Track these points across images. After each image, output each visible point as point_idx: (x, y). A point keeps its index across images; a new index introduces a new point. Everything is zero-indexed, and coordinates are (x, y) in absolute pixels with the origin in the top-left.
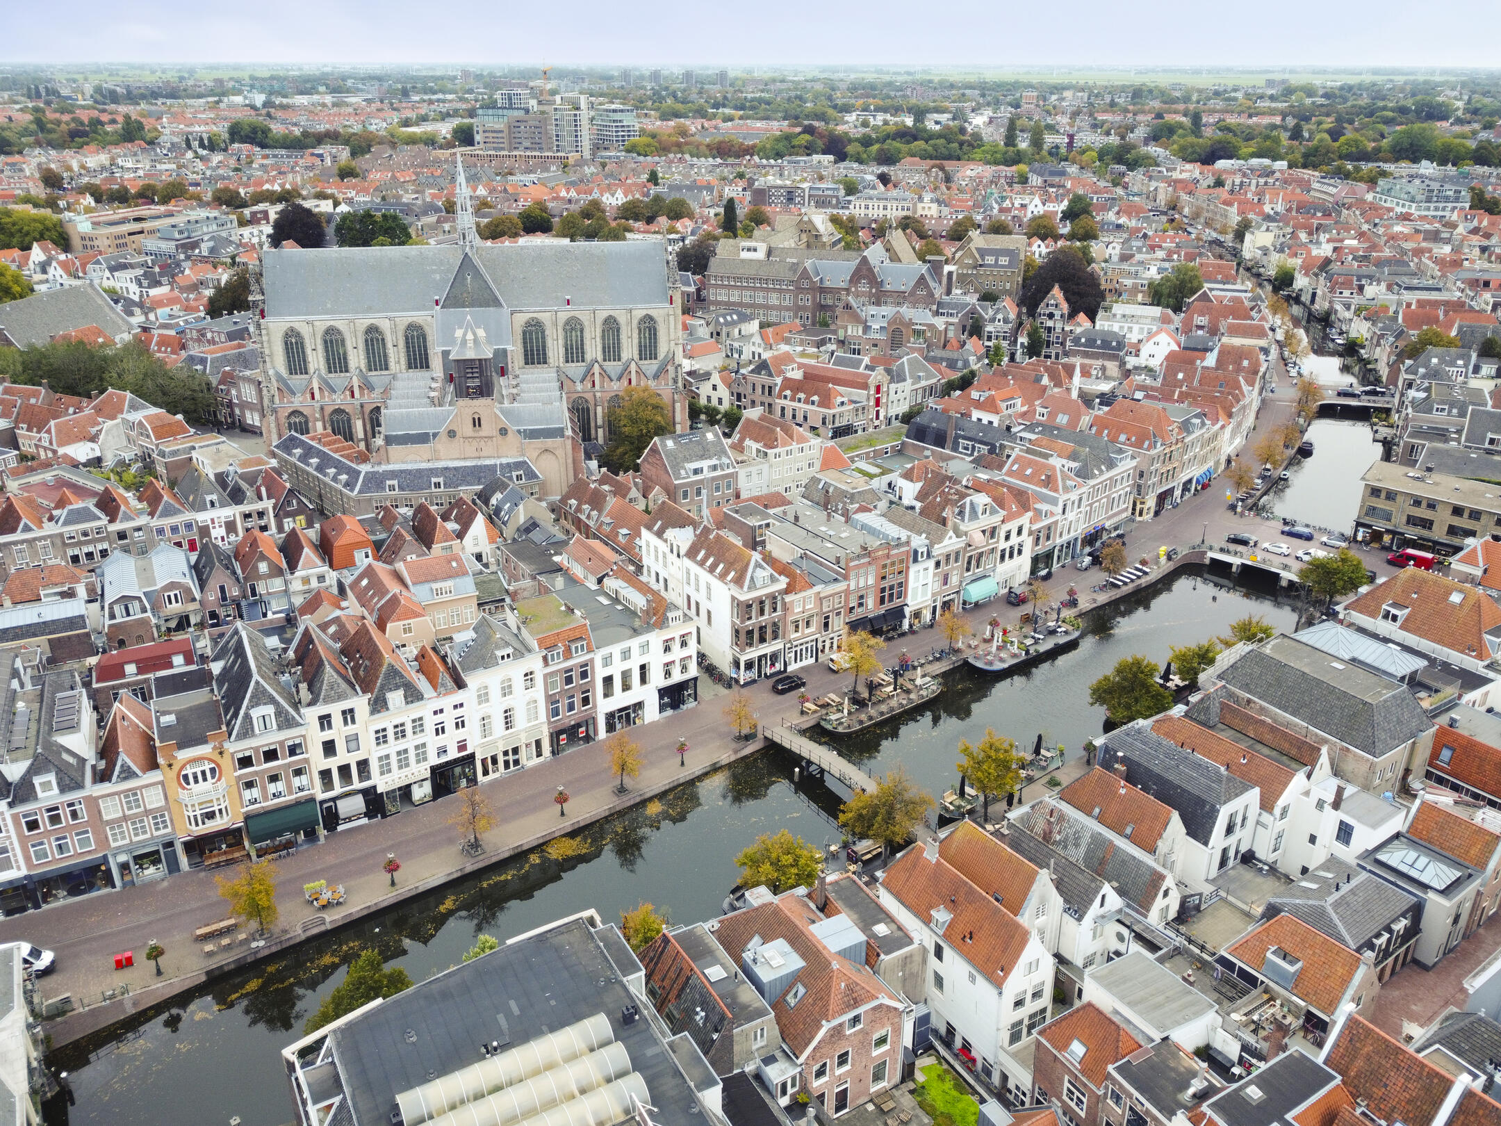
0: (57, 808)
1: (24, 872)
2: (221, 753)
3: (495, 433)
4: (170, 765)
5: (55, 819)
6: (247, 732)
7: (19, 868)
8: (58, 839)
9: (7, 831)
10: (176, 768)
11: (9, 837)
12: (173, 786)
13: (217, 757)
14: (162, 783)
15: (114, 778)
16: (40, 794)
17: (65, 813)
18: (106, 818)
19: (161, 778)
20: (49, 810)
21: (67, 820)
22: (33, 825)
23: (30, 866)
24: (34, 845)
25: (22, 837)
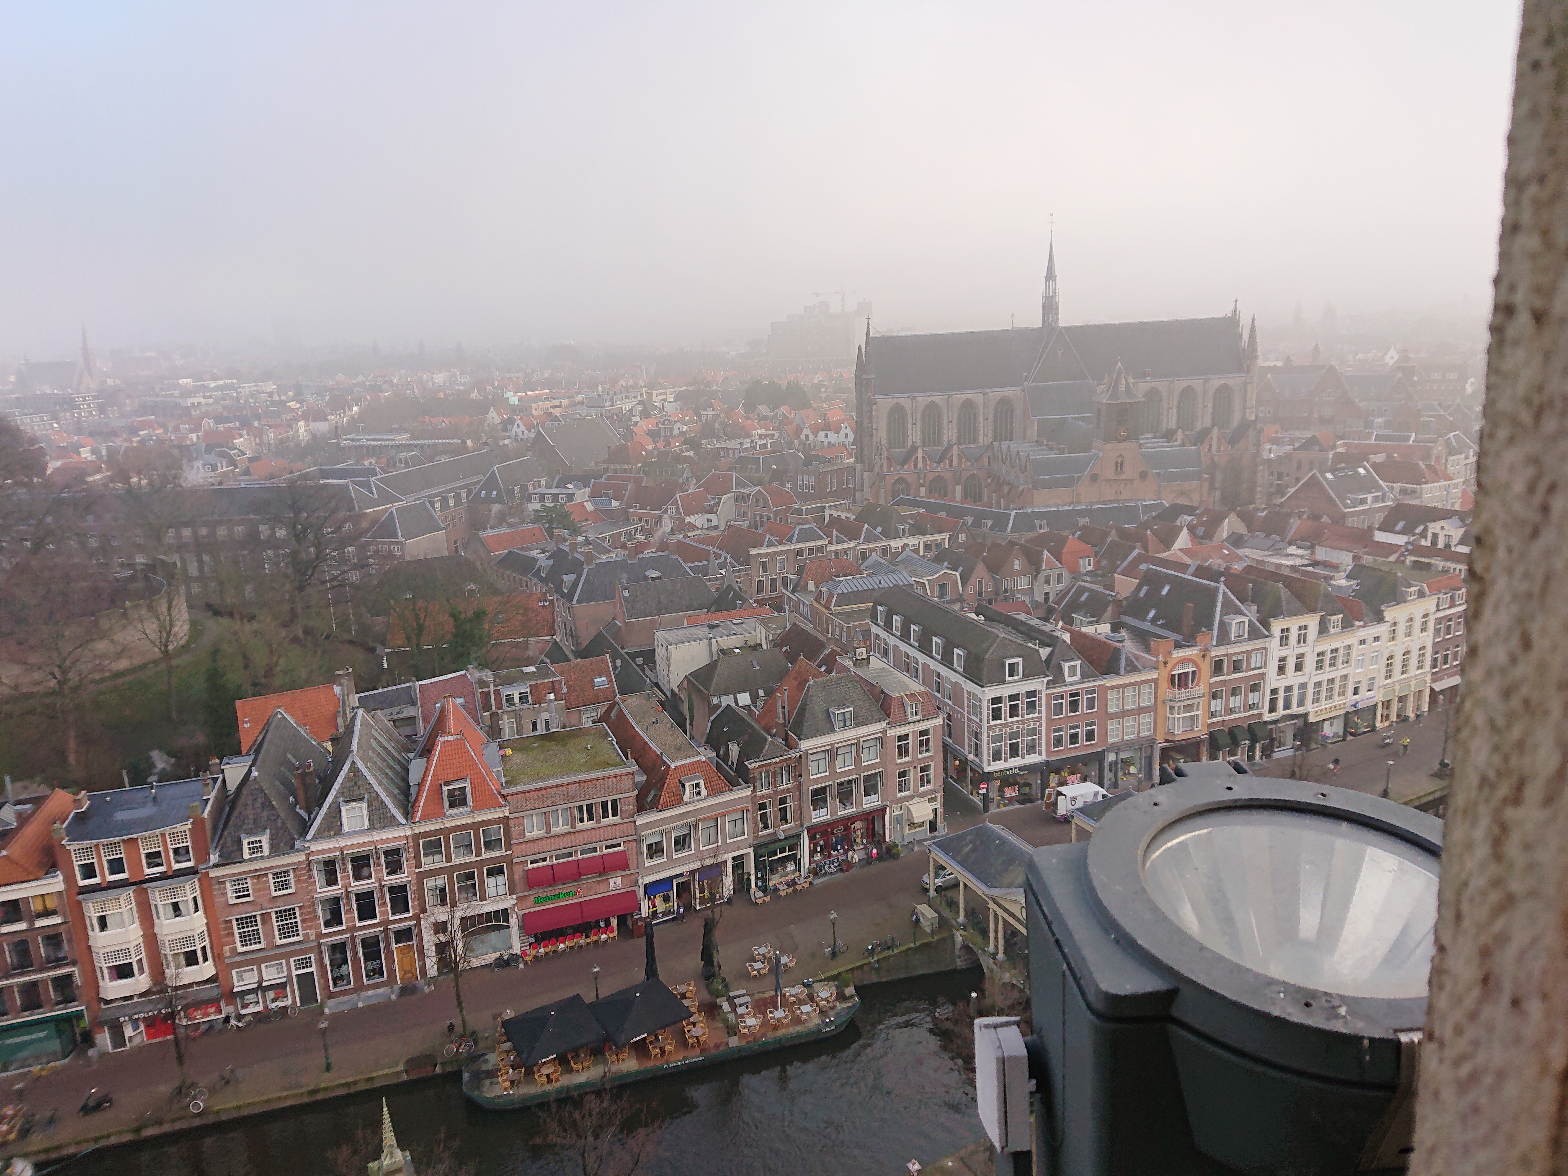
0: (1077, 694)
1: (1044, 758)
2: (1204, 656)
3: (1137, 476)
4: (1165, 663)
5: (1074, 706)
6: (1224, 639)
7: (1040, 754)
8: (1072, 728)
9: (1040, 712)
10: (1169, 666)
11: (1040, 718)
12: (1164, 684)
13: (1199, 660)
14: (1155, 681)
15: (1122, 671)
16: (1068, 679)
17: (1083, 699)
18: (1110, 711)
19: (1156, 676)
20: (1072, 695)
21: (1083, 709)
22: (1059, 708)
23: (1049, 753)
24: (1055, 731)
25: (1049, 720)
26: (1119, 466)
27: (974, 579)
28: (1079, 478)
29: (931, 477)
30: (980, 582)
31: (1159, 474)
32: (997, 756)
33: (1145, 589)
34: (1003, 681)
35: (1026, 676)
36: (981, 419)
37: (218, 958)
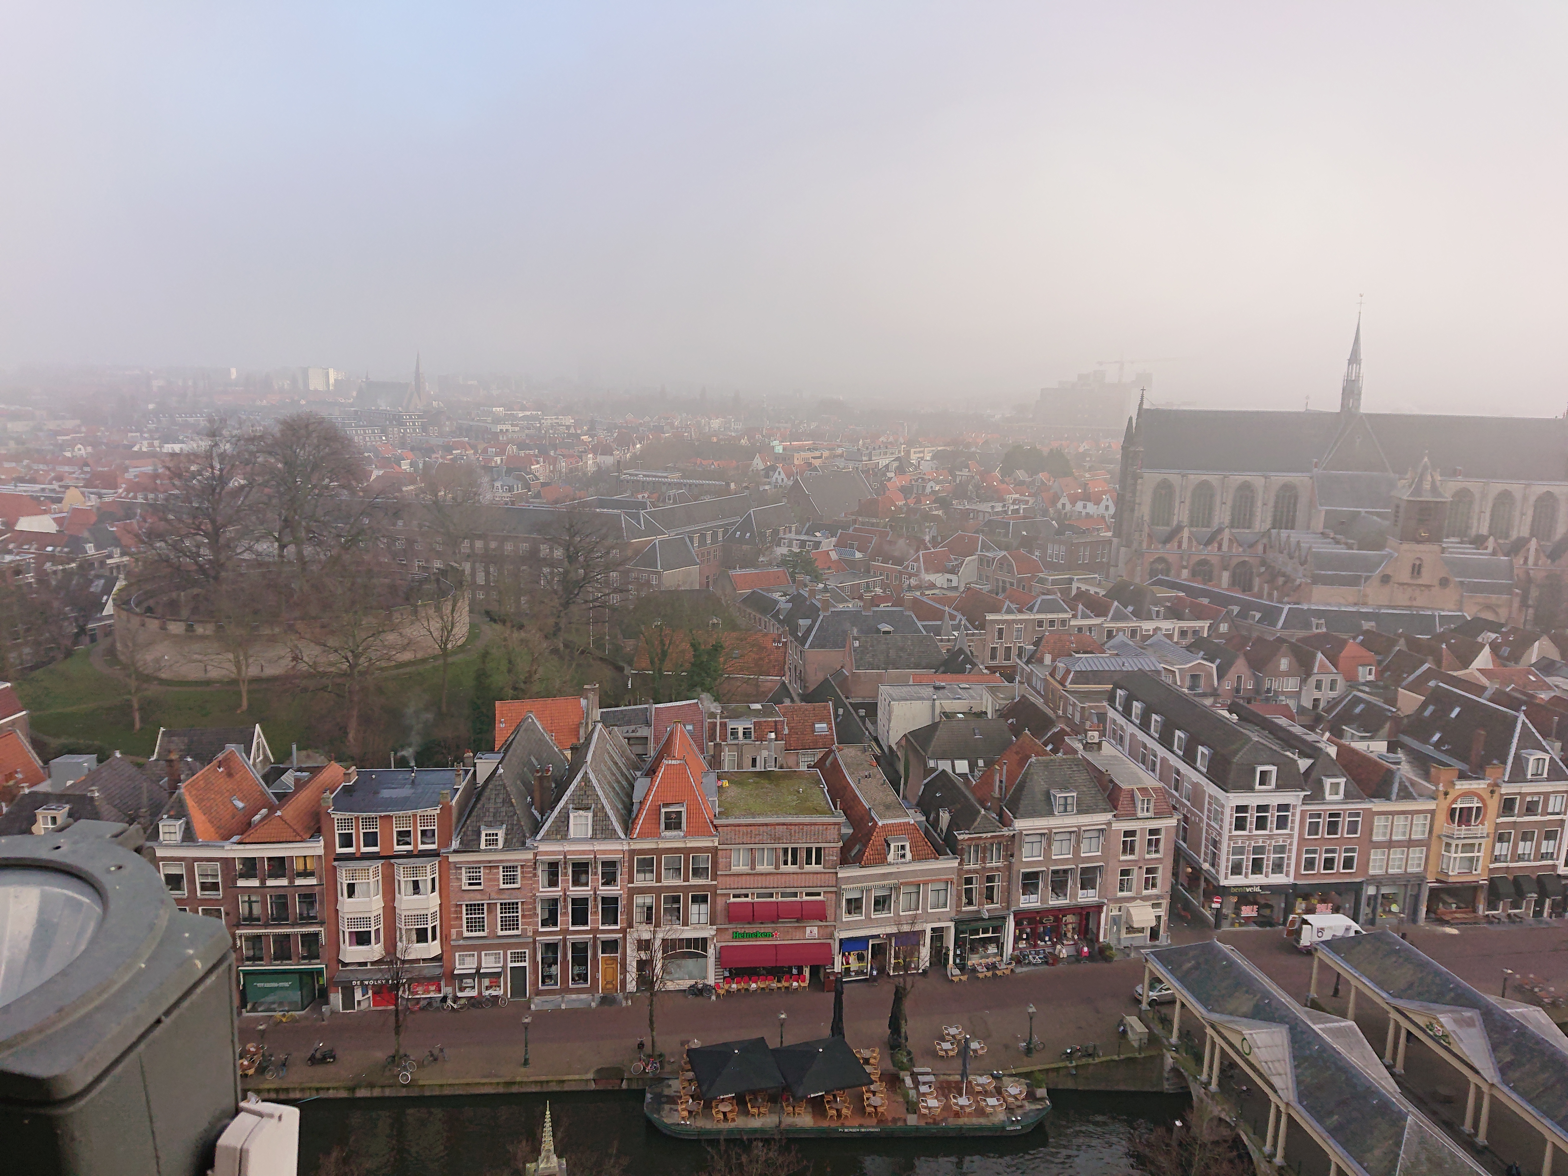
0: (1338, 815)
1: (1291, 880)
2: (1492, 792)
3: (1436, 582)
4: (1446, 794)
5: (1333, 827)
6: (1519, 776)
7: (1287, 875)
8: (1328, 851)
9: (1292, 829)
10: (1450, 798)
11: (1291, 836)
12: (1441, 817)
13: (1486, 796)
14: (1433, 812)
15: (1394, 797)
16: (1328, 797)
17: (1344, 822)
18: (1375, 838)
19: (1434, 807)
20: (1331, 815)
21: (1343, 831)
22: (1314, 828)
23: (1297, 874)
24: (1307, 852)
25: (1301, 839)
26: (1416, 570)
27: (1232, 674)
28: (1367, 578)
29: (1195, 559)
30: (1239, 677)
31: (1462, 583)
32: (1236, 869)
33: (1431, 708)
34: (1251, 789)
35: (1279, 787)
36: (1259, 504)
37: (445, 940)
